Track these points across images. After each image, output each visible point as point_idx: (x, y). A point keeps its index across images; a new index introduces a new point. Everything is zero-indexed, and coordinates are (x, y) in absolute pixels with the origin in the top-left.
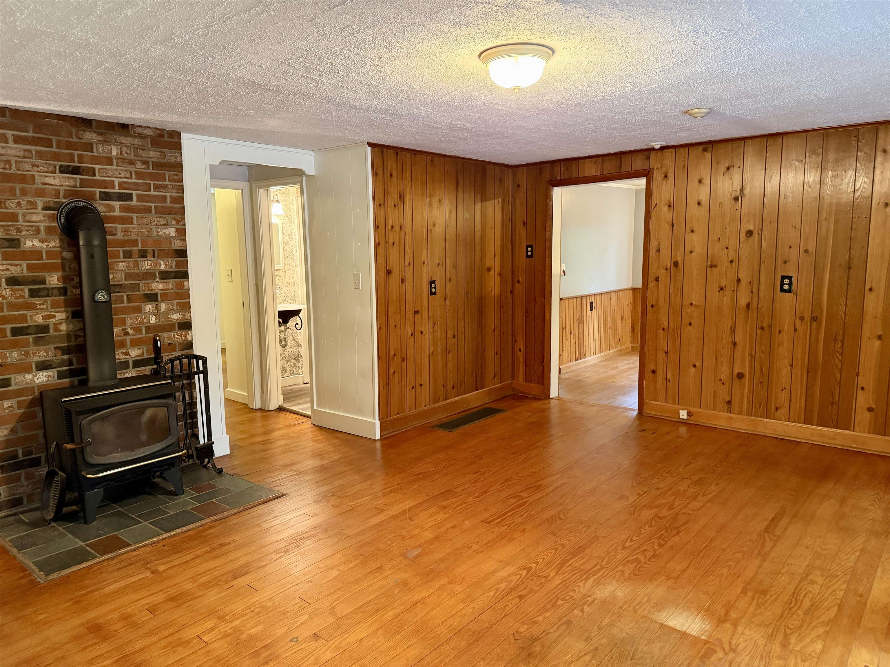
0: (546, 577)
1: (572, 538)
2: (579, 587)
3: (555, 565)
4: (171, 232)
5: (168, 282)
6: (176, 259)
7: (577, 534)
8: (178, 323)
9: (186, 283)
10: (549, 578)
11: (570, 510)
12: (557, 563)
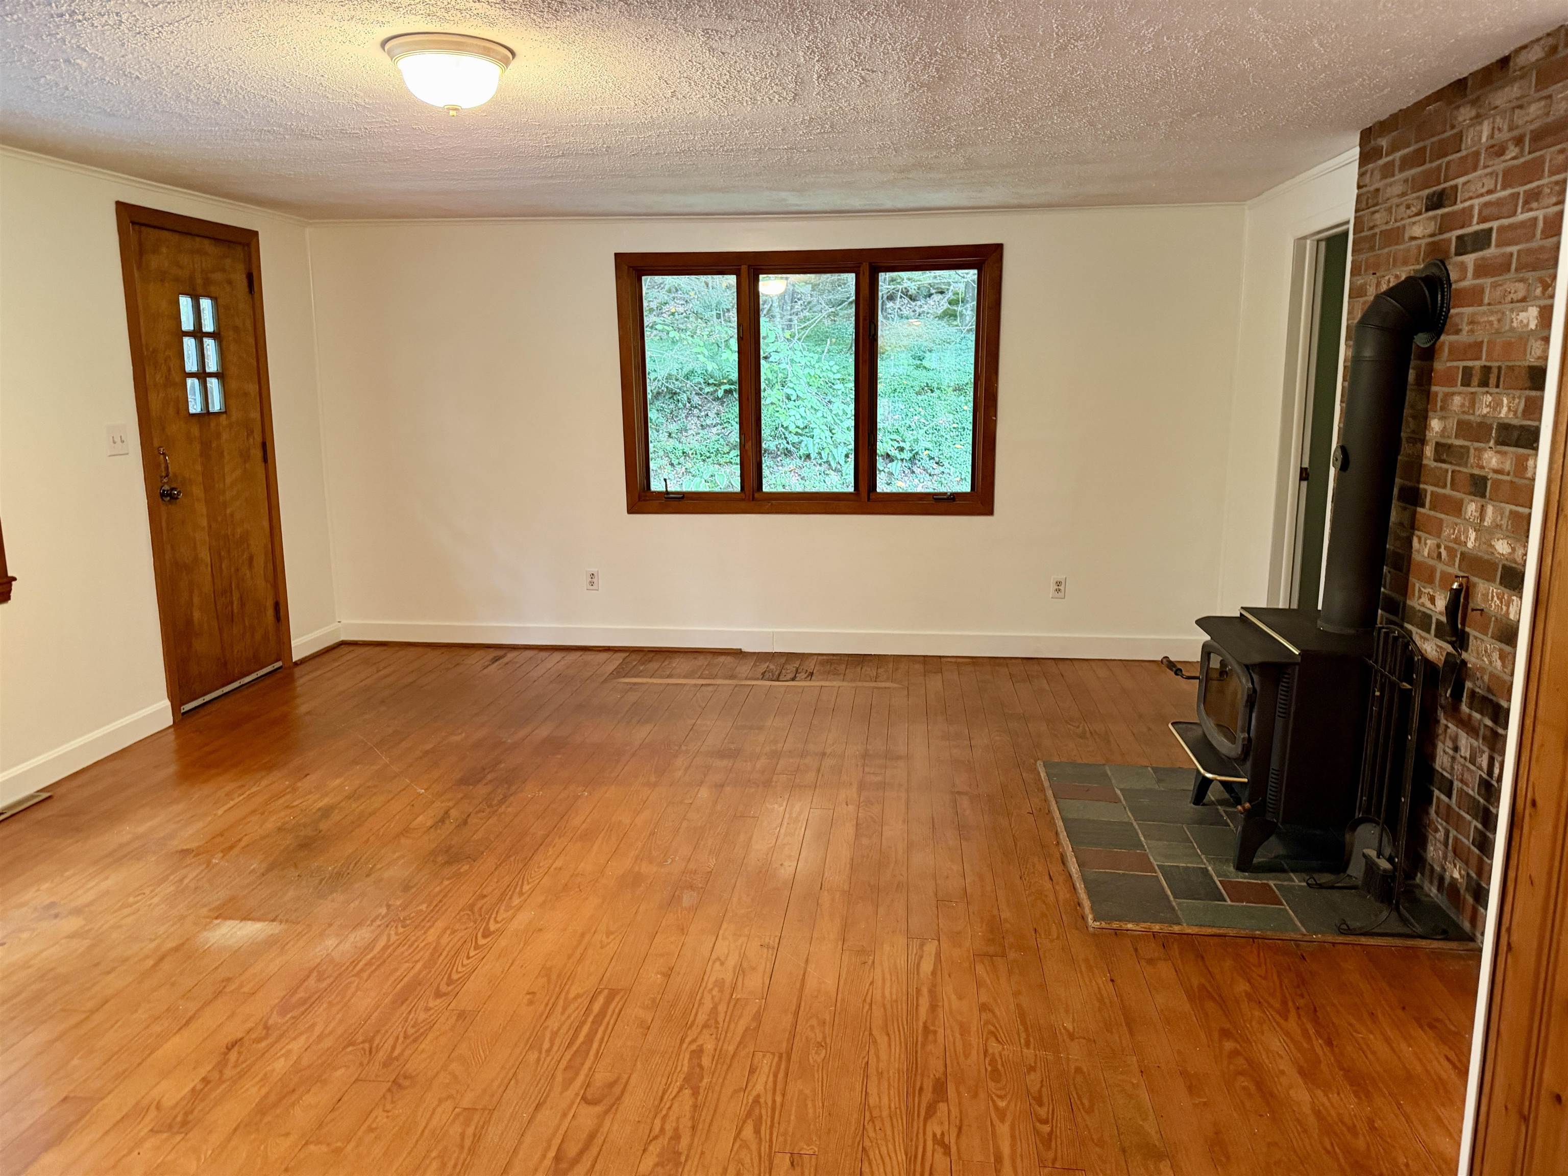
0: (453, 932)
1: (422, 1016)
2: (397, 934)
3: (445, 954)
4: (1531, 319)
5: (1505, 453)
6: (1528, 392)
7: (414, 1030)
8: (1504, 567)
9: (1531, 463)
10: (448, 932)
11: (440, 1101)
12: (442, 958)
